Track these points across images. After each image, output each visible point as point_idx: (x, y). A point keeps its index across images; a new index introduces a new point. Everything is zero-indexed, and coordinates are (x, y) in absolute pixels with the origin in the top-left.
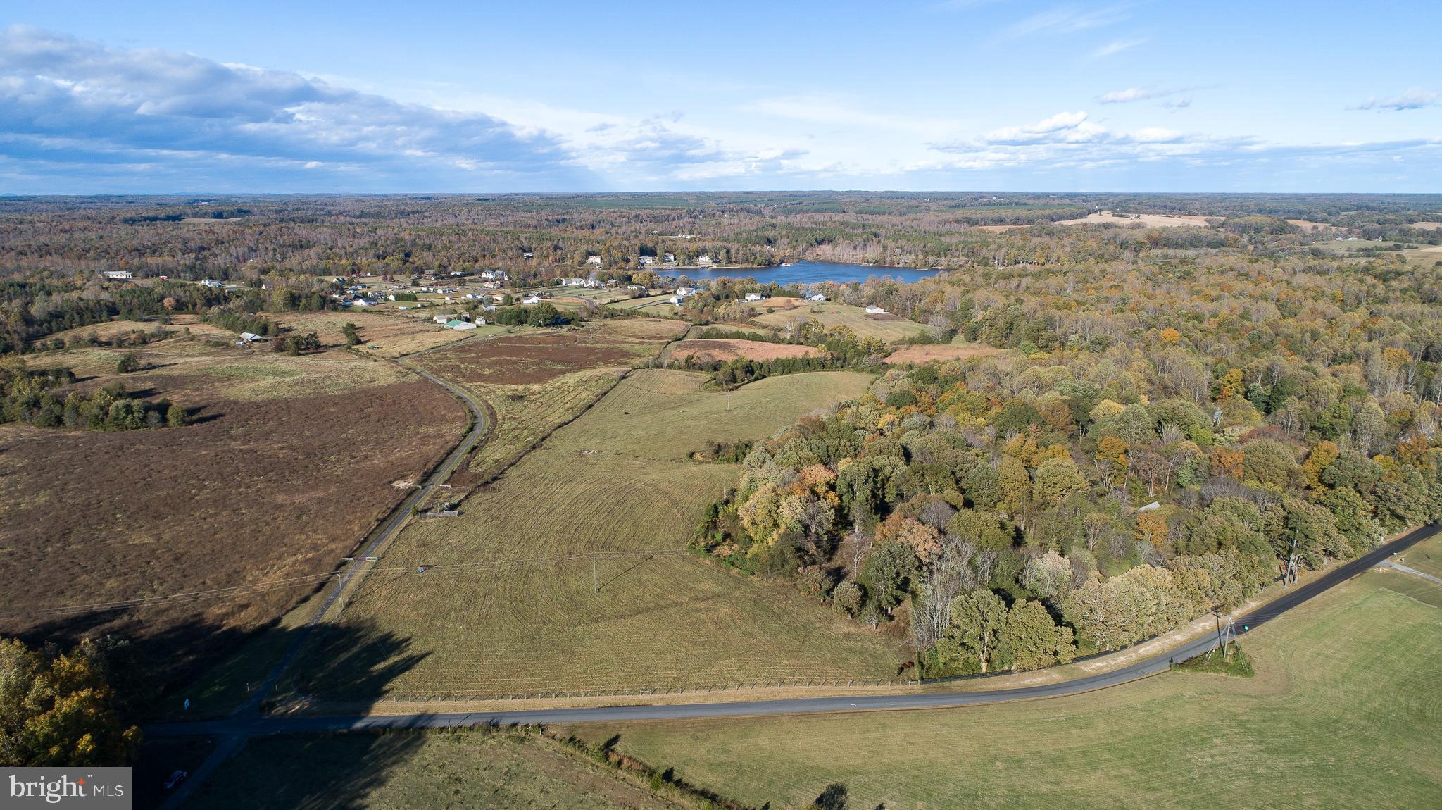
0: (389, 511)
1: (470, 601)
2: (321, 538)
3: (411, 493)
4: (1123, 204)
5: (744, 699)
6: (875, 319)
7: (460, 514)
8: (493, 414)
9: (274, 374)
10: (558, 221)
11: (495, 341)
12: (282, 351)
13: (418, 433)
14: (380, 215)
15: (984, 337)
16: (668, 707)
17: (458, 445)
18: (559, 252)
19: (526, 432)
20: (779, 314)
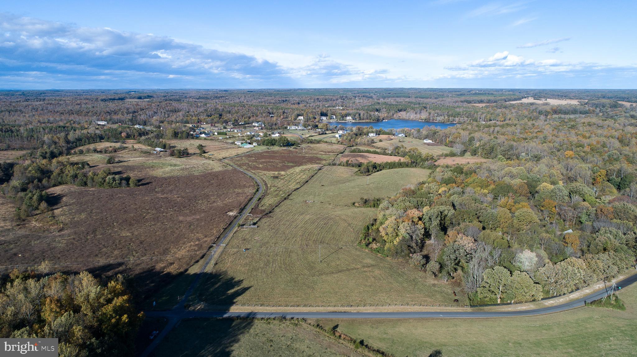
0: (228, 225)
1: (267, 264)
2: (200, 235)
3: (235, 217)
4: (538, 94)
5: (391, 311)
6: (428, 145)
7: (258, 227)
8: (266, 184)
9: (171, 165)
10: (283, 101)
11: (262, 153)
12: (173, 156)
13: (235, 192)
14: (207, 98)
15: (479, 154)
16: (358, 313)
17: (253, 197)
18: (285, 114)
19: (281, 192)
20: (384, 142)
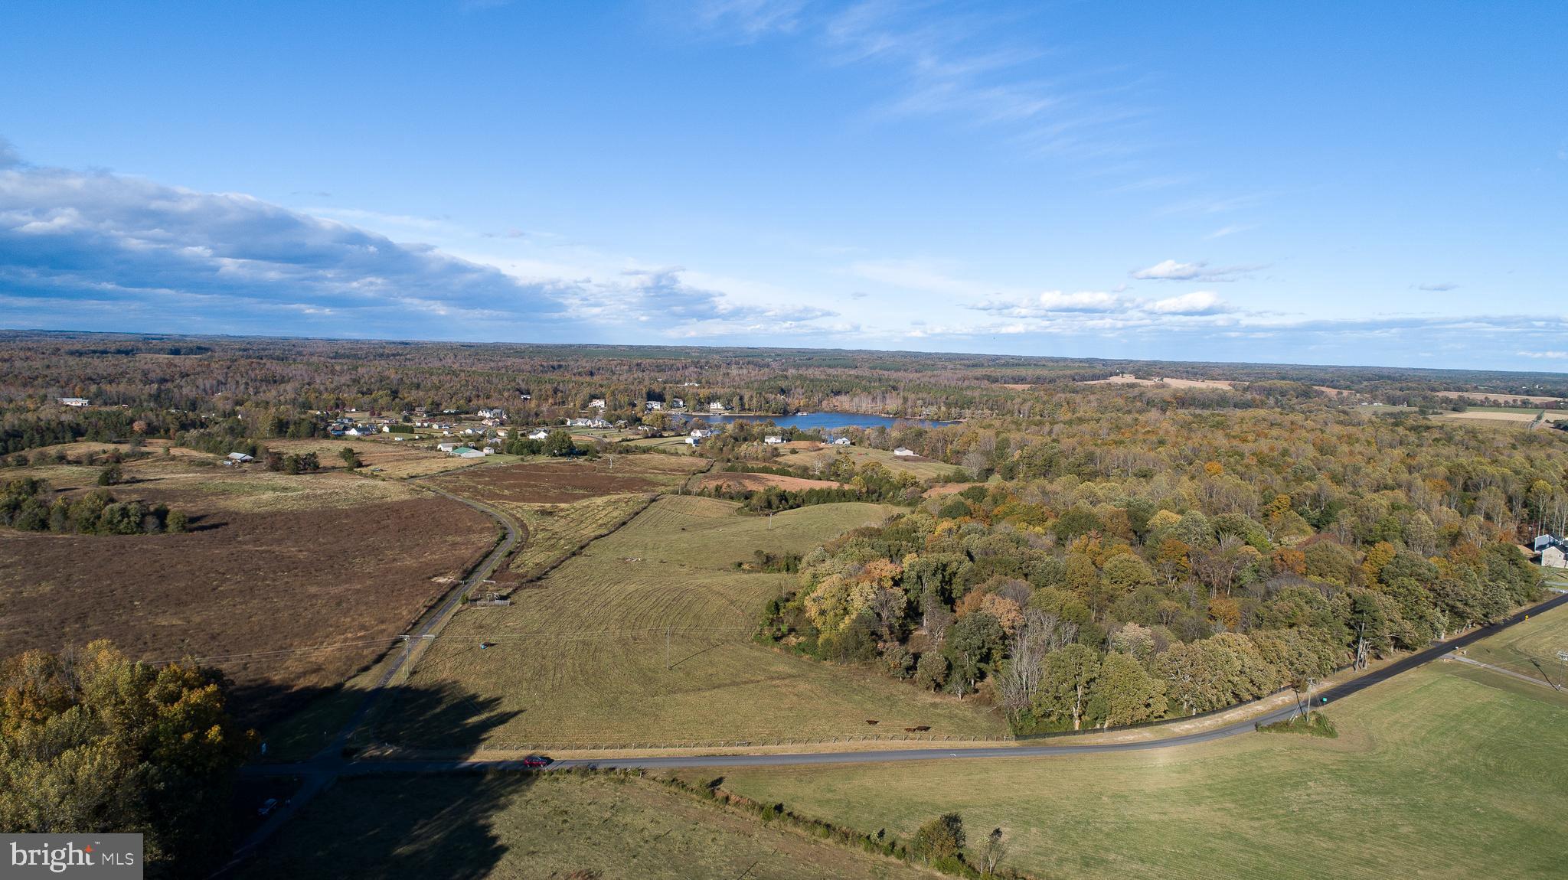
0: (435, 600)
1: (541, 673)
2: (367, 620)
3: (454, 587)
4: (1144, 370)
5: (842, 750)
6: (905, 460)
7: (511, 604)
8: (524, 526)
9: (274, 489)
10: (554, 367)
11: (507, 468)
12: (278, 470)
13: (446, 541)
14: (356, 357)
15: (1022, 475)
16: (765, 757)
17: (493, 551)
18: (559, 394)
19: (562, 542)
20: (804, 455)
